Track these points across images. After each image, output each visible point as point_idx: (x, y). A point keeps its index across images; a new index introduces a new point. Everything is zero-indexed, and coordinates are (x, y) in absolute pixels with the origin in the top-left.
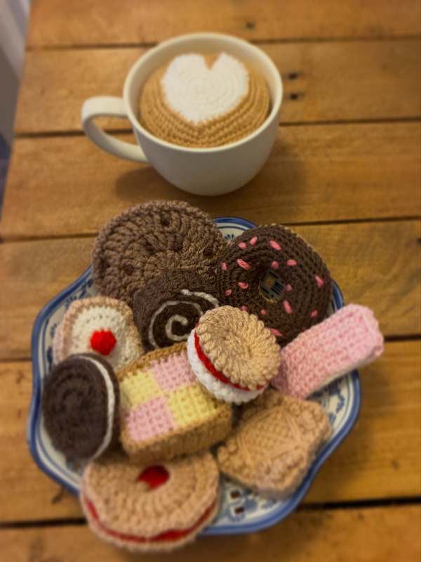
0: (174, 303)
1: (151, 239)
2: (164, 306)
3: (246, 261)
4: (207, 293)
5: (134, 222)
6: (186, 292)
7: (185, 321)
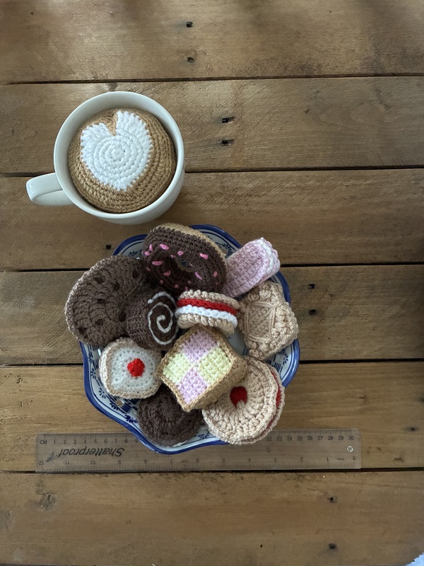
0: (151, 313)
1: (99, 296)
2: (149, 318)
3: (158, 260)
4: (158, 293)
5: (82, 295)
6: (150, 301)
7: (163, 317)
